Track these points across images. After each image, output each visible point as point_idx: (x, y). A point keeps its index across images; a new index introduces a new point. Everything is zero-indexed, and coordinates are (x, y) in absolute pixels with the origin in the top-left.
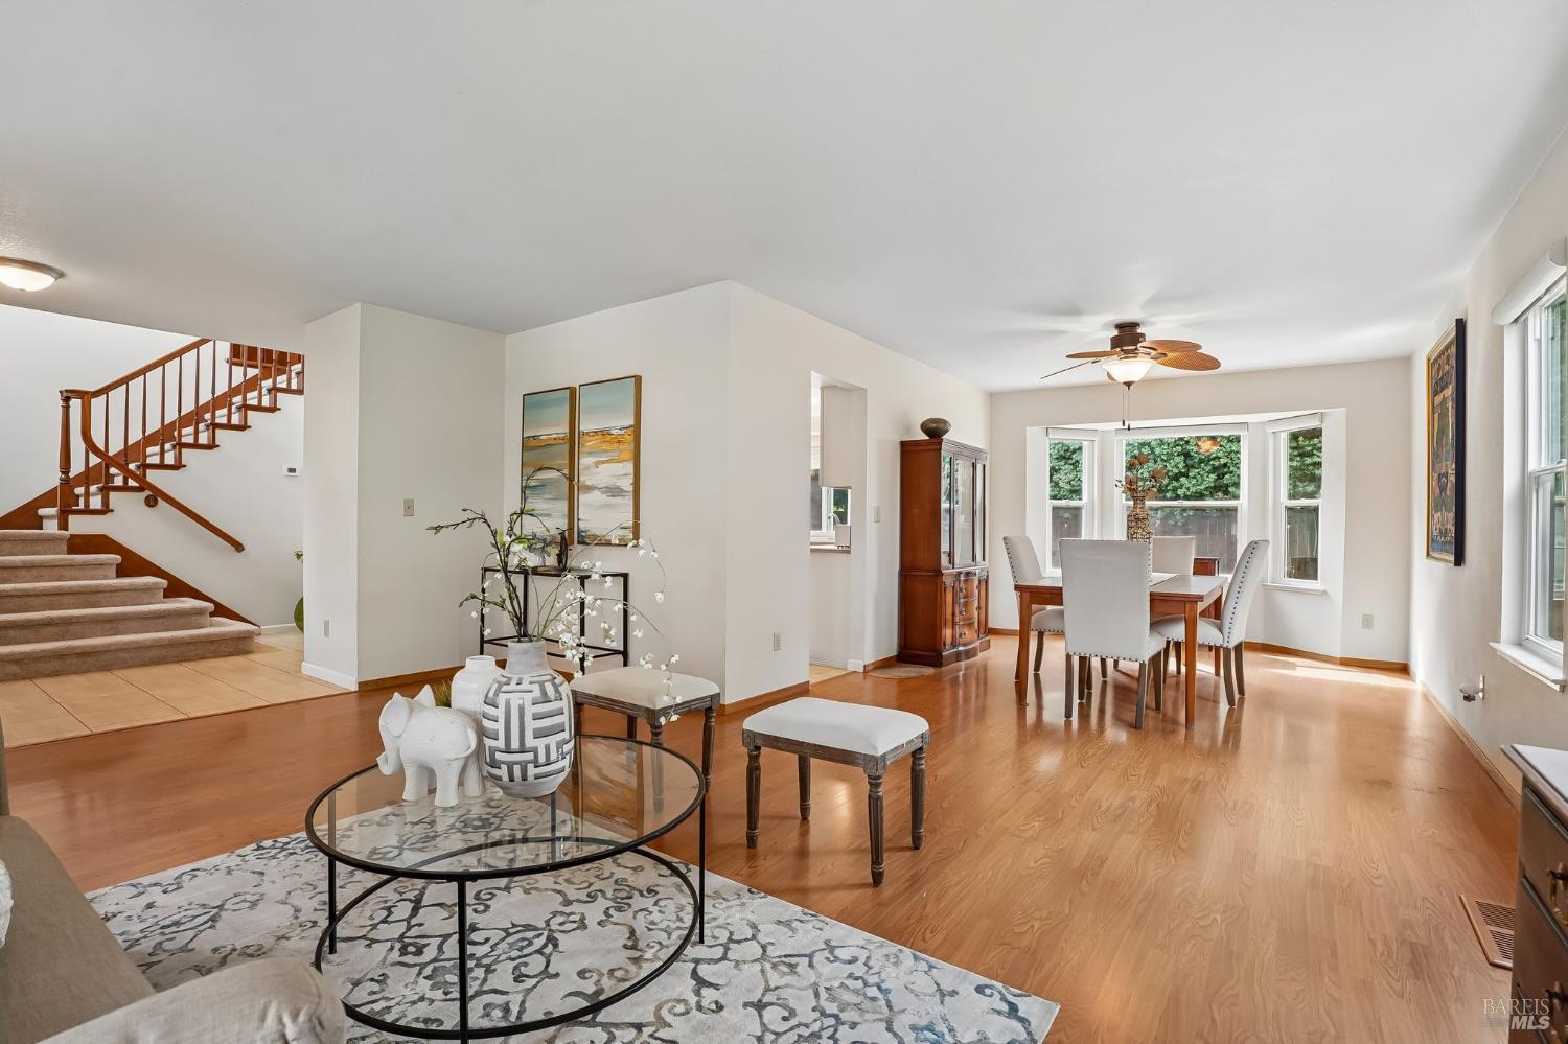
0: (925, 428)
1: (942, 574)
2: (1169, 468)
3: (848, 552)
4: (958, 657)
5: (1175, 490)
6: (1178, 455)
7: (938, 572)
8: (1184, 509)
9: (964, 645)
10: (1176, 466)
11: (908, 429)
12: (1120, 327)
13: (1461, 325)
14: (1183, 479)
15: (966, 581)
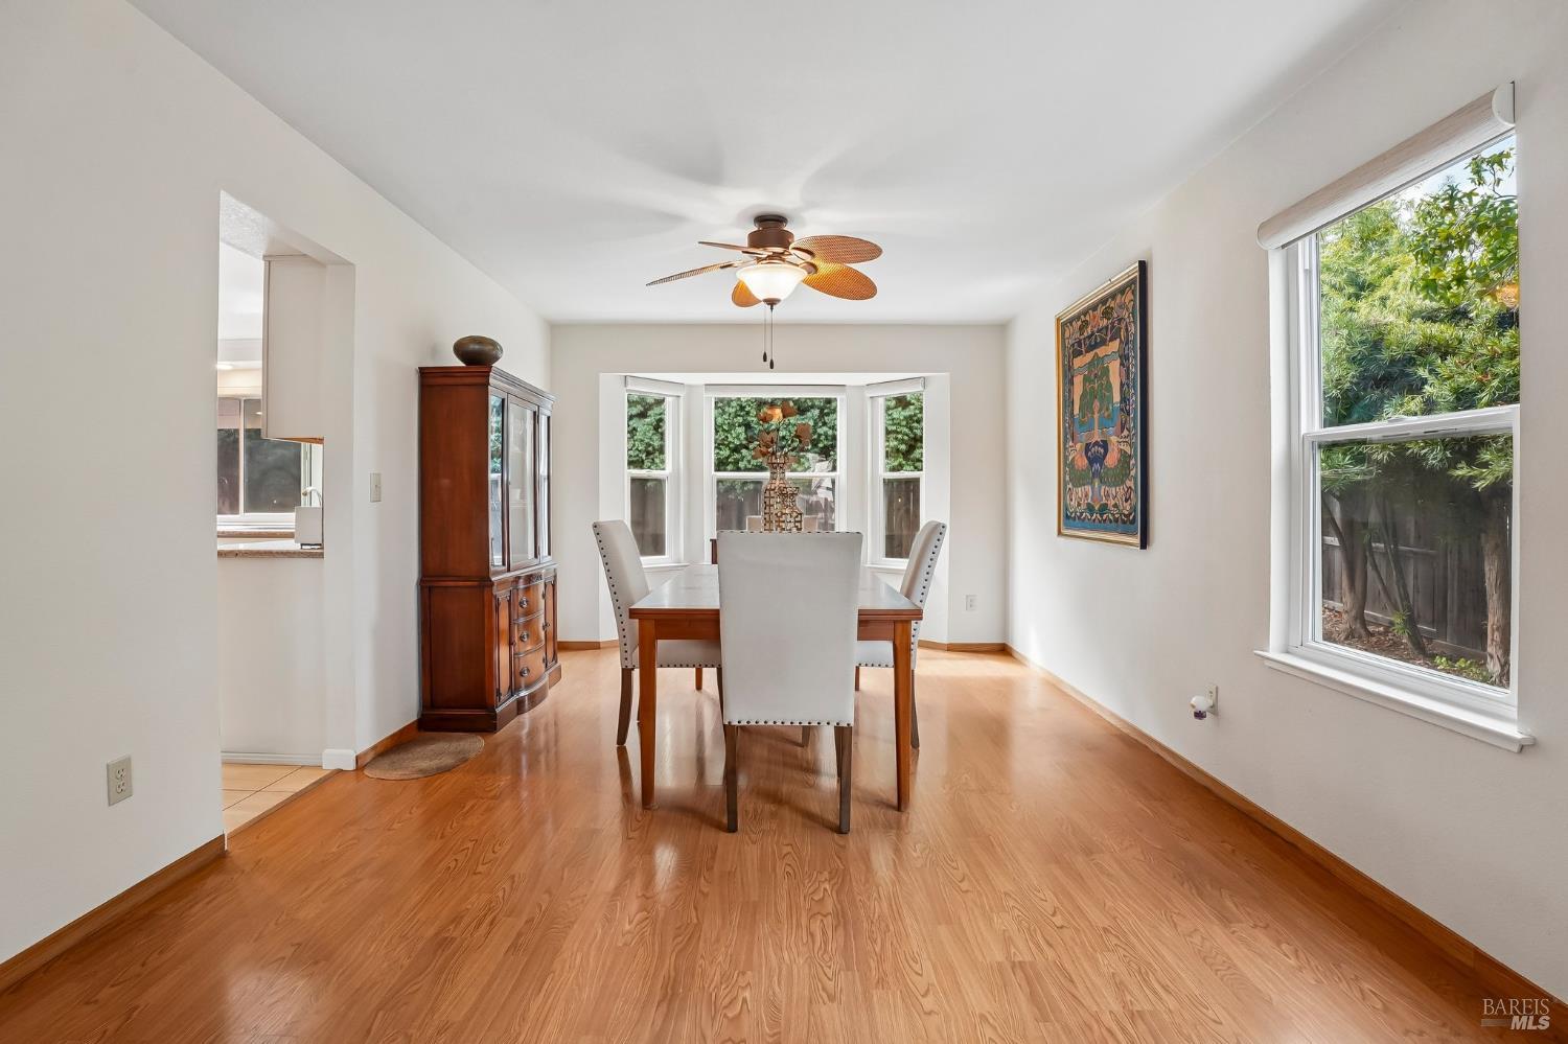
0: (460, 349)
1: (492, 584)
2: (730, 439)
3: (321, 555)
4: (520, 707)
5: (736, 462)
6: (739, 426)
7: (484, 580)
8: (745, 483)
9: (528, 687)
10: (738, 437)
11: (434, 351)
12: (762, 219)
13: (1143, 266)
14: (744, 451)
15: (527, 589)
